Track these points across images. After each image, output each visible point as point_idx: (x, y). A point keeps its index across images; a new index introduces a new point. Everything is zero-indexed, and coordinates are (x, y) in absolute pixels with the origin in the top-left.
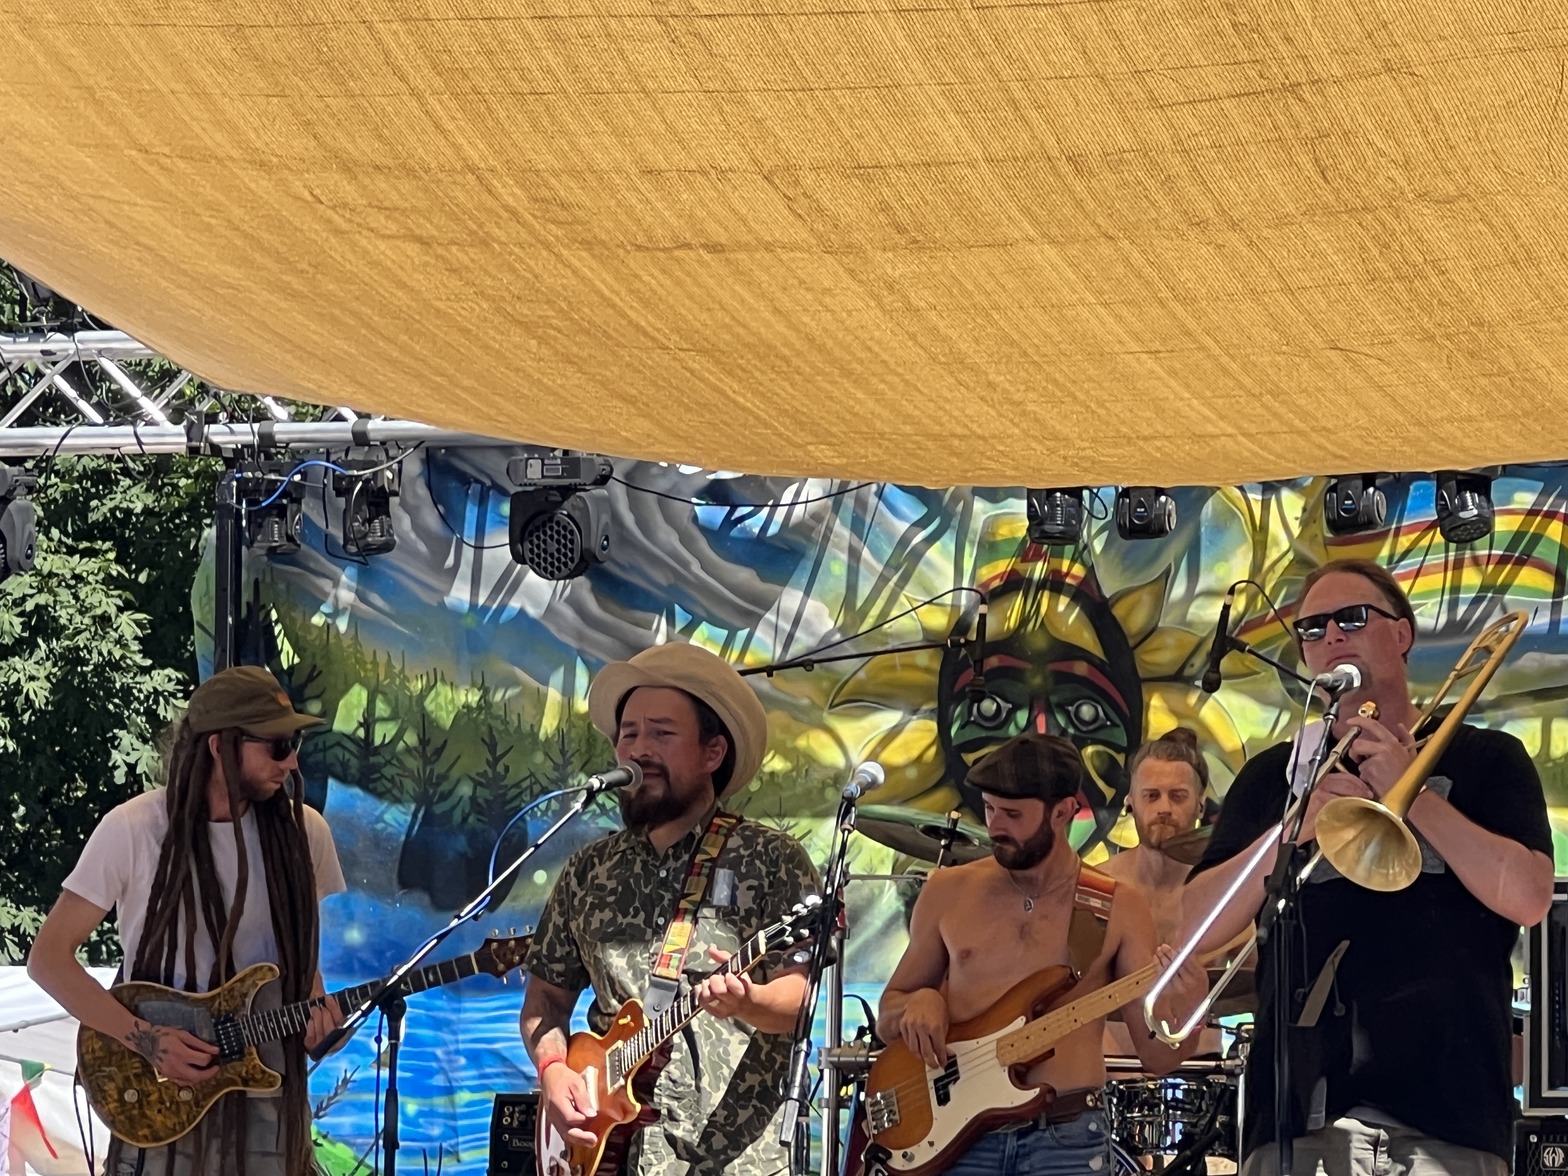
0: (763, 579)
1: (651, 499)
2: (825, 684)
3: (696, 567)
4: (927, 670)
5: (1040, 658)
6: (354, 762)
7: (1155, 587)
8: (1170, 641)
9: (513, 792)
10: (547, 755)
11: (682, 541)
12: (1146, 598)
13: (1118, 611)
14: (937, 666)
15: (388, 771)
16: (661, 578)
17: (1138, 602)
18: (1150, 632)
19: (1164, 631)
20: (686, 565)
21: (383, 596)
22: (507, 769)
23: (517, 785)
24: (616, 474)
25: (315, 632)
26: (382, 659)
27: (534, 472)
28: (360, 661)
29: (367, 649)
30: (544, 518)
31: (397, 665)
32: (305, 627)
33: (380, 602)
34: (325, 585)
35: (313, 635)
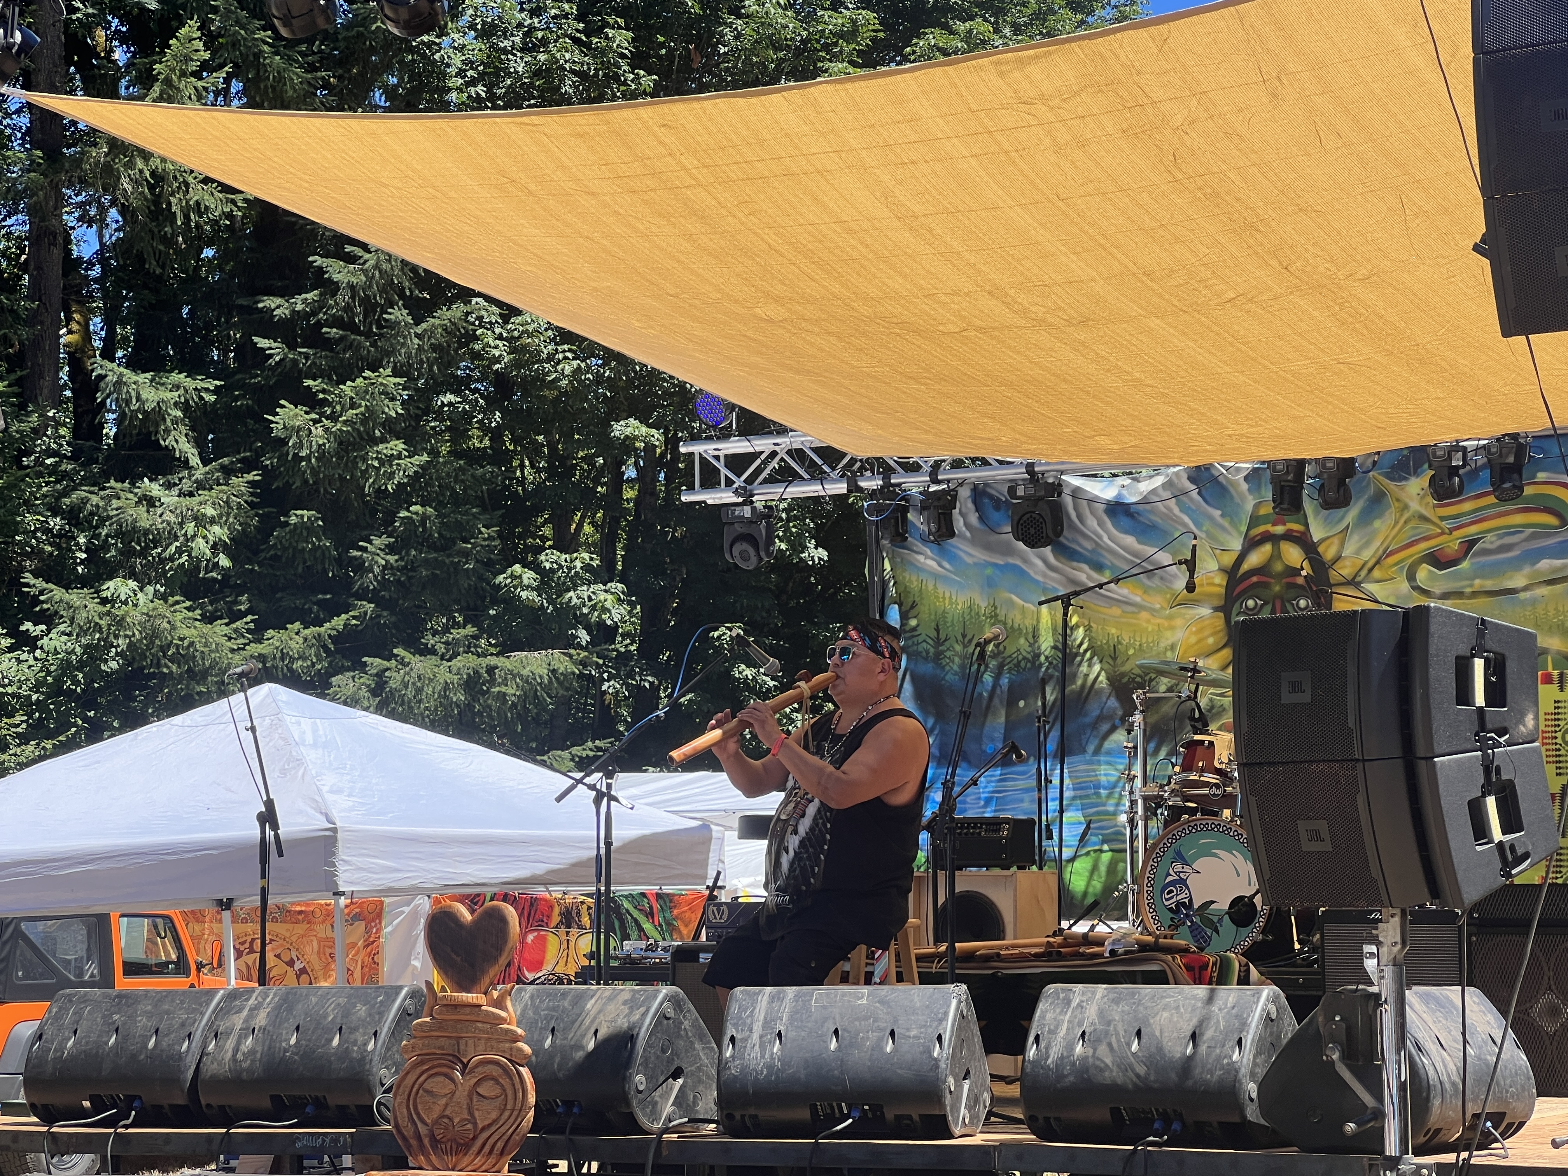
0: (1139, 542)
1: (1085, 502)
2: (1168, 596)
3: (1106, 539)
4: (1220, 585)
5: (1280, 576)
6: (932, 650)
7: (1341, 535)
8: (1347, 563)
9: (1009, 660)
10: (1026, 639)
11: (1099, 525)
12: (1336, 541)
13: (1321, 549)
14: (1225, 583)
15: (948, 654)
16: (1088, 545)
17: (1332, 543)
18: (1338, 558)
19: (1345, 557)
20: (1100, 538)
21: (949, 563)
22: (1005, 648)
23: (1010, 656)
24: (1066, 491)
25: (915, 583)
26: (947, 595)
27: (1020, 492)
28: (937, 597)
29: (940, 591)
30: (1028, 516)
31: (954, 598)
32: (910, 581)
33: (947, 566)
34: (921, 558)
35: (914, 585)
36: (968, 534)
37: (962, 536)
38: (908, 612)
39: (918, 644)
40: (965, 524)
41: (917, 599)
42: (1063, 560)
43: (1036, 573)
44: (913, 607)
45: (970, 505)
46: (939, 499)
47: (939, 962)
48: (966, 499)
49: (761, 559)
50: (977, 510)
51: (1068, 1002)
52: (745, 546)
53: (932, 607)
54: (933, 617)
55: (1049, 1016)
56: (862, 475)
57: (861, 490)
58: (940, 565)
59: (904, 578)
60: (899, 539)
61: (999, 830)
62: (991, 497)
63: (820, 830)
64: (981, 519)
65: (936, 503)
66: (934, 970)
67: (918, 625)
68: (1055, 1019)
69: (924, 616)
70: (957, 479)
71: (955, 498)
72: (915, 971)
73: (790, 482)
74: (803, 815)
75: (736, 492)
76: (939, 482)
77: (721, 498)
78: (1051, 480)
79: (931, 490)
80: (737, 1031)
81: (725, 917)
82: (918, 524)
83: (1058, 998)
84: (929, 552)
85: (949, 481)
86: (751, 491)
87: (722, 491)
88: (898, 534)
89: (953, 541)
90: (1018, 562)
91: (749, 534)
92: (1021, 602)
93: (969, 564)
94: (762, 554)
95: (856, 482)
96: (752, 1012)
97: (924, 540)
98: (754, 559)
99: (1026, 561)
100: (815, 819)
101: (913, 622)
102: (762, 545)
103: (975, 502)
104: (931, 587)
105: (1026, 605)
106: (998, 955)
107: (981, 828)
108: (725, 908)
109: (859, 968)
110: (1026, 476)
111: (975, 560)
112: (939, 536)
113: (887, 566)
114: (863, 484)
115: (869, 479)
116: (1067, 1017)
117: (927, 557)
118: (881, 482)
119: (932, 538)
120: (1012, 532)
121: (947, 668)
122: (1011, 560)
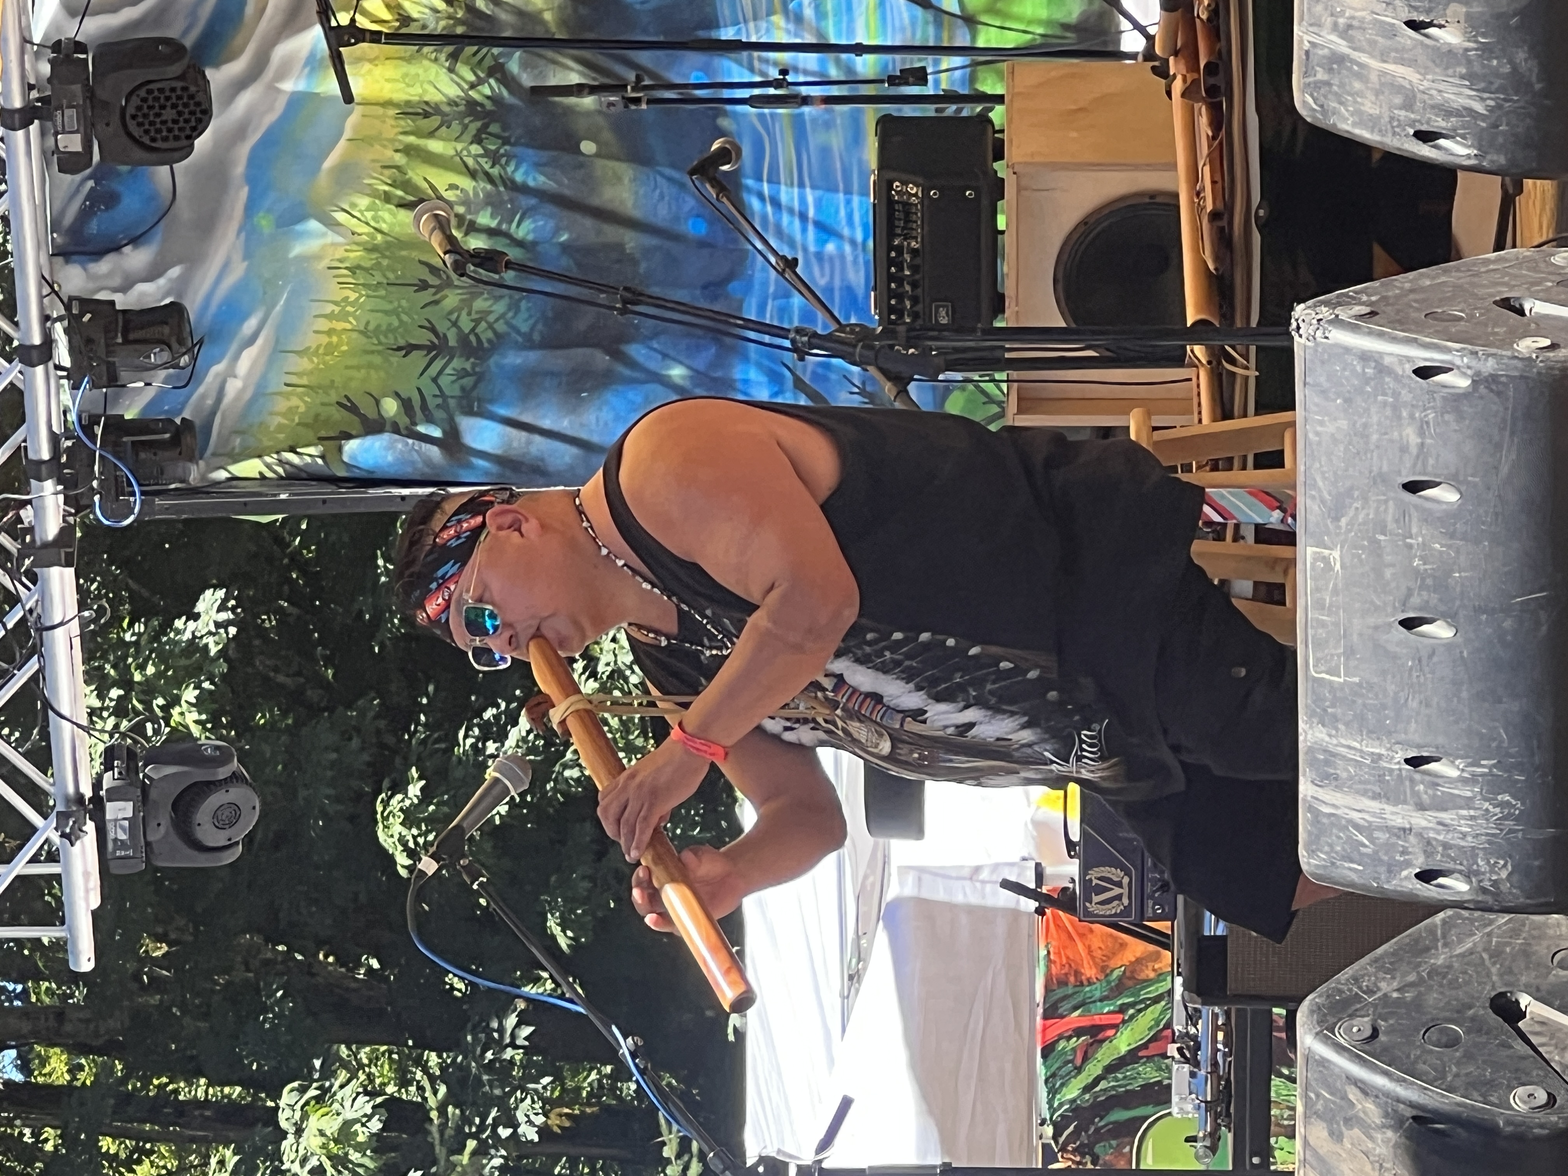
6: (457, 363)
10: (431, 132)
21: (243, 320)
24: (71, 30)
25: (295, 401)
26: (324, 325)
27: (73, 143)
28: (330, 349)
29: (312, 341)
30: (132, 125)
31: (329, 308)
32: (292, 410)
33: (251, 324)
34: (233, 387)
35: (299, 403)
36: (175, 272)
37: (183, 284)
38: (363, 418)
39: (442, 394)
40: (150, 278)
41: (334, 397)
42: (238, 40)
43: (271, 108)
44: (351, 408)
45: (104, 266)
46: (89, 341)
47: (1232, 361)
48: (90, 277)
49: (235, 777)
50: (117, 249)
51: (1337, 61)
52: (204, 814)
53: (354, 362)
54: (377, 360)
55: (1370, 107)
56: (31, 530)
57: (66, 531)
58: (251, 341)
59: (280, 428)
60: (187, 440)
61: (907, 205)
62: (85, 214)
63: (909, 656)
64: (136, 241)
65: (101, 351)
66: (1253, 373)
67: (397, 395)
68: (1378, 93)
69: (375, 380)
70: (41, 298)
71: (87, 304)
72: (1253, 421)
73: (48, 705)
74: (877, 698)
75: (70, 837)
76: (48, 342)
77: (86, 874)
78: (45, 69)
79: (66, 362)
80: (1408, 864)
81: (1115, 874)
82: (151, 392)
83: (1328, 84)
84: (218, 368)
85: (46, 318)
86: (67, 800)
87: (67, 868)
88: (176, 441)
89: (192, 307)
90: (244, 151)
91: (175, 806)
92: (342, 143)
93: (248, 270)
94: (223, 773)
95: (46, 545)
96: (1357, 827)
97: (191, 379)
98: (236, 794)
99: (240, 131)
100: (884, 669)
101: (390, 407)
102: (200, 775)
103: (98, 254)
104: (304, 364)
105: (348, 133)
106: (1215, 216)
107: (899, 250)
108: (1094, 874)
109: (1248, 558)
110: (34, 128)
111: (237, 257)
112: (181, 342)
113: (250, 468)
114: (51, 528)
115: (39, 513)
116: (1374, 64)
117: (231, 373)
118: (49, 486)
119: (184, 360)
120: (170, 163)
121: (501, 327)
122: (240, 169)
